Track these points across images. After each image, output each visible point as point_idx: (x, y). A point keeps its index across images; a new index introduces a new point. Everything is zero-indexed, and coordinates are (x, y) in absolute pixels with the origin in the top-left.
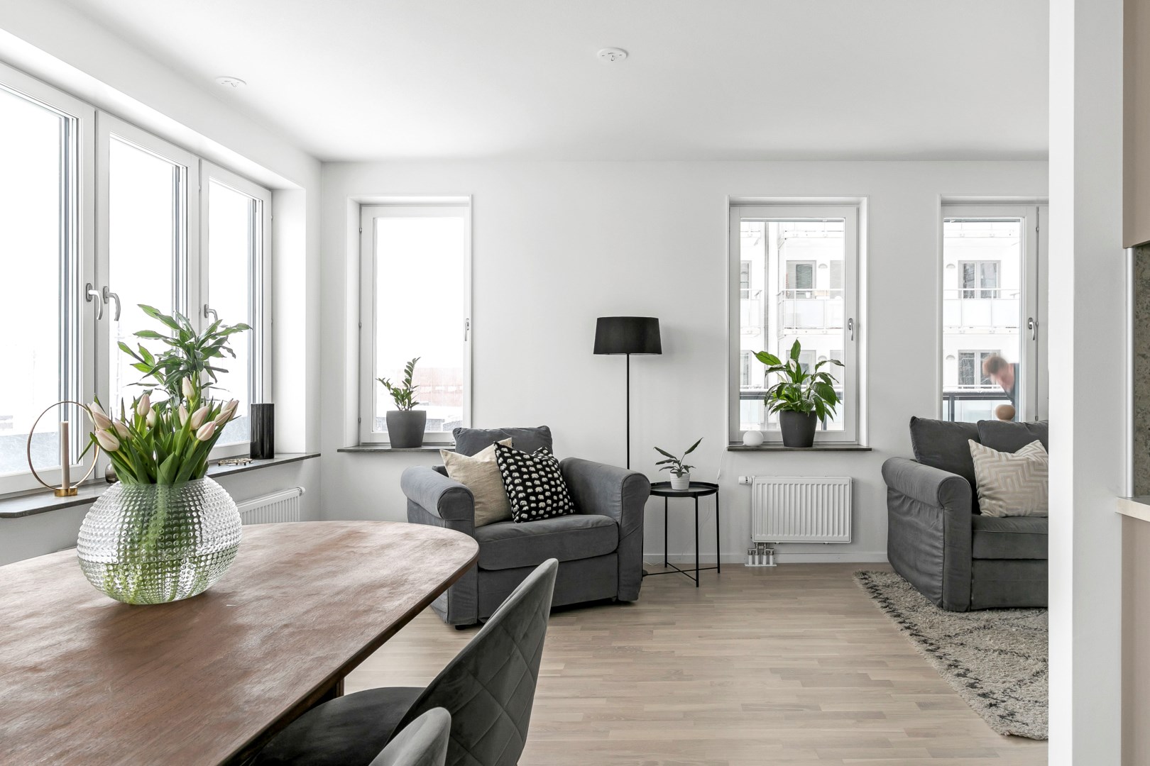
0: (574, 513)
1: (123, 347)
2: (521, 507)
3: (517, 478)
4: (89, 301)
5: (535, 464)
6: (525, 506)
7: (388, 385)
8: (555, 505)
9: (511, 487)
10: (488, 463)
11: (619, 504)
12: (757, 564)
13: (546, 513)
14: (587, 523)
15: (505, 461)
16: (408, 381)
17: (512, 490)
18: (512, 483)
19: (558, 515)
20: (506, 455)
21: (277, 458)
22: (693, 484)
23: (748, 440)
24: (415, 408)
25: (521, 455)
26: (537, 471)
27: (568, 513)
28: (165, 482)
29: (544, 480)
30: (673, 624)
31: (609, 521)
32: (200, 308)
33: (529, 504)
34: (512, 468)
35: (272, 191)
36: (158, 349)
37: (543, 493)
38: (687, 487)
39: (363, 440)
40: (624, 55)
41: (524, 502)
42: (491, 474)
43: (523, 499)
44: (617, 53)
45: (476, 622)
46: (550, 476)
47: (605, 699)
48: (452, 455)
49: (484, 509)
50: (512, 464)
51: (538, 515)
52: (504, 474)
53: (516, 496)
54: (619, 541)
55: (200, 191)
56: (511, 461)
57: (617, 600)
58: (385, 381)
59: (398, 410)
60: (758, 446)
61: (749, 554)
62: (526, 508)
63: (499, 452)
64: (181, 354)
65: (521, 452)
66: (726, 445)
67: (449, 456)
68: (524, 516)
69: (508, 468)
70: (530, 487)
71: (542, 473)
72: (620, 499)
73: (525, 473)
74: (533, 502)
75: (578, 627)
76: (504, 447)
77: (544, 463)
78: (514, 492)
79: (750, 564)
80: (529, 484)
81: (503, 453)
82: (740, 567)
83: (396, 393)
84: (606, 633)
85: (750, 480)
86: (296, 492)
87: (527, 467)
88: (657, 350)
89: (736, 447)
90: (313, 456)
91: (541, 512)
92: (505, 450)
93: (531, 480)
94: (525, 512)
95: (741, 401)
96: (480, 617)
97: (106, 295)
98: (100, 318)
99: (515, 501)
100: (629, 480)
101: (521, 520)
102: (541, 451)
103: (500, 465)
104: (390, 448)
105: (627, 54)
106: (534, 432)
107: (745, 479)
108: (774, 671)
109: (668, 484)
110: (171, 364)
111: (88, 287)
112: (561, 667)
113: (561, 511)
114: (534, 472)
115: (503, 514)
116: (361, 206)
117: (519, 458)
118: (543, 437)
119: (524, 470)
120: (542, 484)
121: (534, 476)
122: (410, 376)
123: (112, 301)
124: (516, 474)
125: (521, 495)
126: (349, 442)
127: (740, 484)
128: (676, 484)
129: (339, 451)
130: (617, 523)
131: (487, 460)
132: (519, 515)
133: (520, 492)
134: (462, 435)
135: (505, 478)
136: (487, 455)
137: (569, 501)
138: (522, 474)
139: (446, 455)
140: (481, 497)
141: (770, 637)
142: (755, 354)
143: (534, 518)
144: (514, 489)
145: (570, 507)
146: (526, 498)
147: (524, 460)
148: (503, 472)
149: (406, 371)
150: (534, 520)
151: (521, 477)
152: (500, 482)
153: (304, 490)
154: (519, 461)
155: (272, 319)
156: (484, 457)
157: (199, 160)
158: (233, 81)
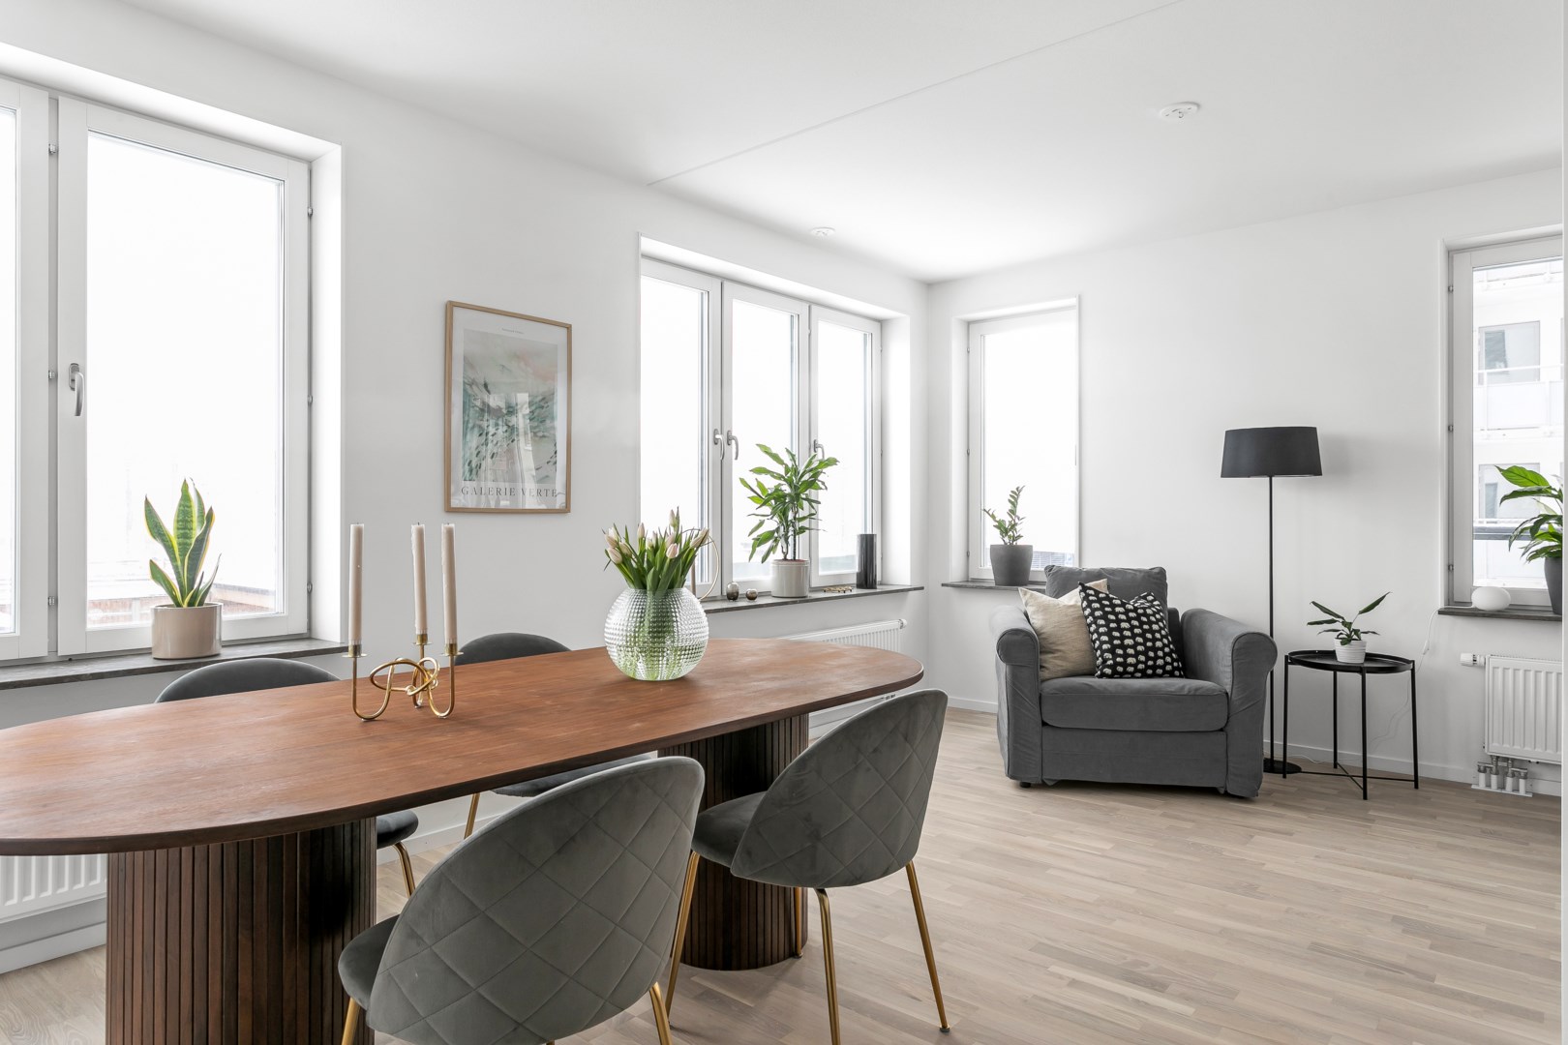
0: (1180, 676)
1: (743, 481)
2: (1105, 661)
3: (1102, 626)
4: (716, 444)
5: (1127, 612)
6: (1109, 659)
7: (993, 516)
8: (1150, 663)
9: (1095, 636)
10: (1071, 606)
11: (1229, 669)
12: (1494, 788)
13: (1136, 670)
14: (1183, 688)
15: (1089, 606)
16: (1012, 512)
17: (1096, 639)
18: (1096, 631)
19: (1154, 676)
20: (1091, 598)
21: (879, 588)
22: (1369, 657)
23: (1479, 601)
24: (1020, 542)
25: (1110, 600)
26: (1129, 620)
27: (1171, 674)
28: (651, 589)
29: (1137, 631)
30: (1291, 834)
31: (1214, 690)
32: (810, 442)
33: (1114, 659)
34: (1098, 613)
35: (881, 322)
36: (770, 483)
37: (1134, 647)
38: (1362, 661)
39: (971, 576)
40: (1194, 108)
41: (1108, 655)
42: (1074, 619)
43: (1108, 651)
44: (1184, 108)
45: (1040, 782)
46: (1146, 627)
47: (1134, 890)
48: (1032, 595)
49: (1064, 659)
50: (1097, 609)
51: (1125, 672)
52: (1088, 621)
53: (1100, 647)
54: (1228, 718)
55: (810, 335)
56: (1096, 605)
57: (1226, 792)
58: (991, 513)
59: (1003, 543)
60: (1499, 611)
61: (1479, 771)
62: (1110, 662)
63: (1083, 594)
64: (786, 489)
65: (1111, 596)
66: (1440, 604)
67: (1028, 596)
68: (1108, 671)
69: (1092, 614)
70: (1117, 638)
71: (1136, 623)
72: (1230, 663)
73: (1113, 621)
74: (1120, 656)
75: (1159, 811)
76: (1090, 588)
77: (1140, 611)
78: (1098, 642)
79: (1482, 786)
80: (1116, 634)
81: (1088, 595)
82: (1463, 788)
83: (1000, 526)
84: (1189, 825)
85: (1481, 660)
86: (895, 624)
87: (1116, 614)
88: (1316, 470)
89: (1457, 608)
90: (915, 589)
91: (1130, 669)
92: (1092, 592)
93: (1119, 629)
94: (1109, 667)
95: (1475, 541)
96: (1044, 777)
97: (729, 439)
98: (736, 458)
99: (1099, 652)
100: (1242, 640)
101: (1103, 675)
102: (1145, 598)
103: (1084, 609)
104: (993, 585)
105: (1198, 105)
106: (1142, 574)
107: (1472, 659)
108: (1397, 920)
109: (1332, 654)
110: (778, 496)
111: (715, 432)
112: (1107, 846)
113: (1159, 671)
114: (1123, 621)
115: (1086, 668)
116: (969, 324)
117: (1107, 603)
118: (1156, 582)
119: (1112, 617)
120: (1134, 636)
121: (1124, 625)
122: (1015, 506)
123: (733, 441)
124: (1102, 622)
125: (1105, 647)
126: (955, 575)
127: (1464, 665)
128: (1344, 655)
129: (943, 585)
130: (1227, 694)
131: (1072, 603)
132: (1101, 670)
133: (1105, 642)
134: (1053, 574)
135: (1089, 625)
136: (1073, 598)
137: (1173, 660)
138: (1109, 621)
139: (1025, 594)
140: (1061, 644)
141: (1430, 880)
142: (1500, 470)
143: (1121, 675)
144: (1098, 639)
145: (1174, 669)
146: (1112, 651)
147: (1113, 606)
148: (1087, 617)
149: (1010, 501)
150: (1121, 677)
151: (1107, 626)
152: (1085, 629)
153: (905, 621)
154: (1107, 606)
155: (882, 451)
156: (1070, 600)
157: (809, 307)
158: (825, 230)
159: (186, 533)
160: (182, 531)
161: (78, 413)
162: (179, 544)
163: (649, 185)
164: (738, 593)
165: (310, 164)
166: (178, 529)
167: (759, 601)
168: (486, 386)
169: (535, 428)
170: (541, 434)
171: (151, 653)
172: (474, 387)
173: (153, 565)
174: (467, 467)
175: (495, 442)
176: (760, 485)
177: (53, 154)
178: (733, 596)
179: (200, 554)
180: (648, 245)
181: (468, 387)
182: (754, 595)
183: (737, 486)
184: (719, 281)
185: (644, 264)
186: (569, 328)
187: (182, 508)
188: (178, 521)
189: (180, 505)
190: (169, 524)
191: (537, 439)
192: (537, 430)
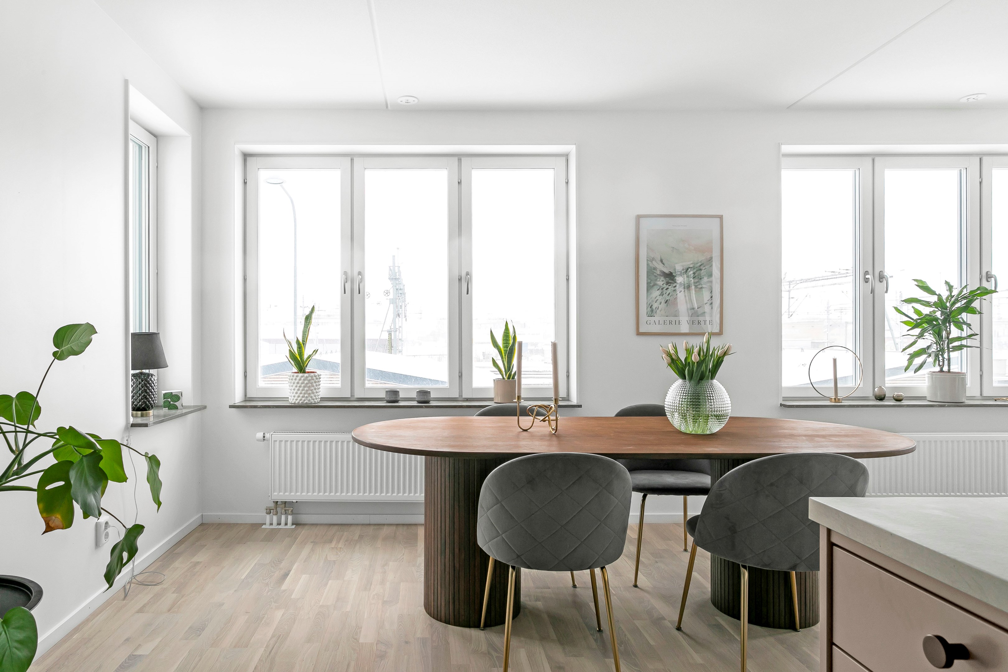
1: (896, 309)
4: (867, 282)
32: (981, 275)
36: (924, 310)
64: (938, 314)
97: (882, 277)
98: (887, 292)
110: (930, 320)
111: (866, 273)
123: (885, 279)
157: (980, 159)
158: (973, 97)
159: (507, 346)
160: (505, 345)
161: (468, 293)
162: (504, 351)
163: (788, 108)
164: (885, 395)
165: (566, 156)
166: (504, 343)
167: (904, 403)
168: (661, 261)
169: (696, 282)
170: (700, 286)
171: (493, 400)
172: (654, 262)
173: (493, 360)
174: (649, 309)
175: (667, 293)
176: (917, 312)
177: (459, 183)
178: (881, 398)
179: (512, 355)
180: (786, 149)
181: (650, 262)
182: (901, 398)
183: (890, 313)
184: (869, 160)
185: (784, 161)
186: (721, 217)
187: (505, 334)
188: (504, 340)
189: (504, 333)
190: (500, 342)
191: (697, 289)
192: (698, 284)
